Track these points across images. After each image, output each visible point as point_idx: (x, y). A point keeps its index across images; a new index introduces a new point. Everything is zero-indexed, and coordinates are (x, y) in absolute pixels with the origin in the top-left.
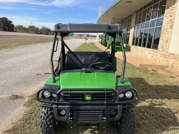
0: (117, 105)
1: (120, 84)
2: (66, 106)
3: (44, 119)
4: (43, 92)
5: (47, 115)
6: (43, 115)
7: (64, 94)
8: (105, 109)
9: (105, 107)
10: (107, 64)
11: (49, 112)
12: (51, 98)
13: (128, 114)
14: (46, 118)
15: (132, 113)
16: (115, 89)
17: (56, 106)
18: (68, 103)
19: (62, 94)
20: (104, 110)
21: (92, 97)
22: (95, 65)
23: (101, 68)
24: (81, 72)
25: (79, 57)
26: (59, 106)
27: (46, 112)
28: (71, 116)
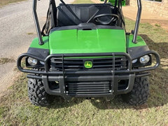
0: (128, 74)
1: (131, 45)
2: (59, 77)
3: (33, 91)
4: (27, 59)
5: (36, 87)
6: (32, 86)
7: (55, 60)
8: (113, 80)
9: (113, 77)
10: (113, 16)
11: (39, 83)
12: (39, 66)
13: (141, 83)
14: (35, 89)
15: (145, 82)
16: (125, 52)
17: (46, 77)
18: (62, 73)
19: (53, 61)
20: (110, 81)
21: (94, 64)
22: (96, 18)
23: (104, 23)
24: (78, 29)
25: (73, 9)
26: (49, 77)
27: (35, 83)
28: (67, 89)
